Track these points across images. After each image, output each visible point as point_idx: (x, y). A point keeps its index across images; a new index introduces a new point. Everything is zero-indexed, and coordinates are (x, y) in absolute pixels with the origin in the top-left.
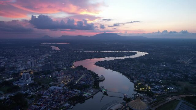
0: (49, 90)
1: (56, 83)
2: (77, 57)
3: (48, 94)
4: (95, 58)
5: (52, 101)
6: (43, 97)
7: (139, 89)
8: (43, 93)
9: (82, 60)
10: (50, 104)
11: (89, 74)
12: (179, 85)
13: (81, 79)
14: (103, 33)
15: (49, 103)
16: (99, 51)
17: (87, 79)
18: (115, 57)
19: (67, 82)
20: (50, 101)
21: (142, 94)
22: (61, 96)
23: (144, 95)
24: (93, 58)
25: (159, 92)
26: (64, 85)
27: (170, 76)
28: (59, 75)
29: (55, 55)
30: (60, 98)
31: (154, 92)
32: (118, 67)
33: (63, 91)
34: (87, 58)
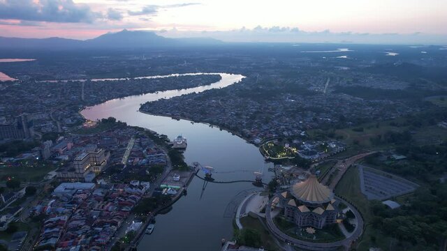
0: (57, 198)
1: (70, 175)
2: (83, 96)
3: (61, 209)
4: (131, 95)
5: (88, 227)
6: (52, 222)
7: (275, 156)
8: (43, 209)
9: (101, 102)
10: (87, 237)
11: (143, 136)
12: (342, 138)
13: (131, 152)
14: (120, 30)
15: (80, 232)
16: (132, 77)
17: (148, 150)
18: (179, 88)
19: (100, 165)
20: (80, 227)
21: (286, 166)
22: (106, 207)
23: (292, 166)
24: (127, 96)
25: (317, 156)
26: (93, 176)
27: (315, 120)
28: (61, 151)
29: (7, 95)
30: (105, 213)
31: (306, 157)
32: (202, 112)
33: (102, 193)
34: (111, 98)
